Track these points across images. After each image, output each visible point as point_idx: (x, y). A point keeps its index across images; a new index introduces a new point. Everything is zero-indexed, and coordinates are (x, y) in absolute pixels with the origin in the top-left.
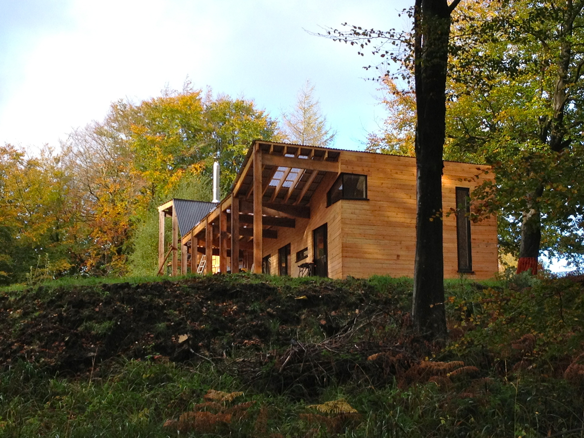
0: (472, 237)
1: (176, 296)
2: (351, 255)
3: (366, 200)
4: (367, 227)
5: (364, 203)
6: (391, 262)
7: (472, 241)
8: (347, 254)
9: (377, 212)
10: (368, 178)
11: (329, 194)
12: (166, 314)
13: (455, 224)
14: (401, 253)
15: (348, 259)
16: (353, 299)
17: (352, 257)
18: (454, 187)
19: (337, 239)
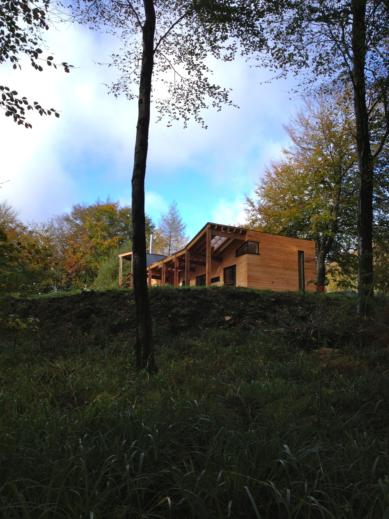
0: (305, 274)
1: (213, 296)
2: (252, 280)
3: (258, 254)
4: (259, 268)
5: (258, 256)
6: (270, 285)
7: (305, 276)
8: (250, 280)
9: (263, 261)
10: (260, 244)
11: (237, 251)
12: (213, 305)
13: (298, 268)
14: (274, 280)
15: (250, 282)
16: (297, 302)
17: (251, 282)
18: (297, 250)
19: (244, 273)
